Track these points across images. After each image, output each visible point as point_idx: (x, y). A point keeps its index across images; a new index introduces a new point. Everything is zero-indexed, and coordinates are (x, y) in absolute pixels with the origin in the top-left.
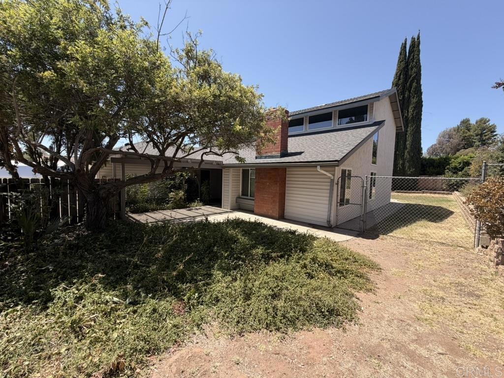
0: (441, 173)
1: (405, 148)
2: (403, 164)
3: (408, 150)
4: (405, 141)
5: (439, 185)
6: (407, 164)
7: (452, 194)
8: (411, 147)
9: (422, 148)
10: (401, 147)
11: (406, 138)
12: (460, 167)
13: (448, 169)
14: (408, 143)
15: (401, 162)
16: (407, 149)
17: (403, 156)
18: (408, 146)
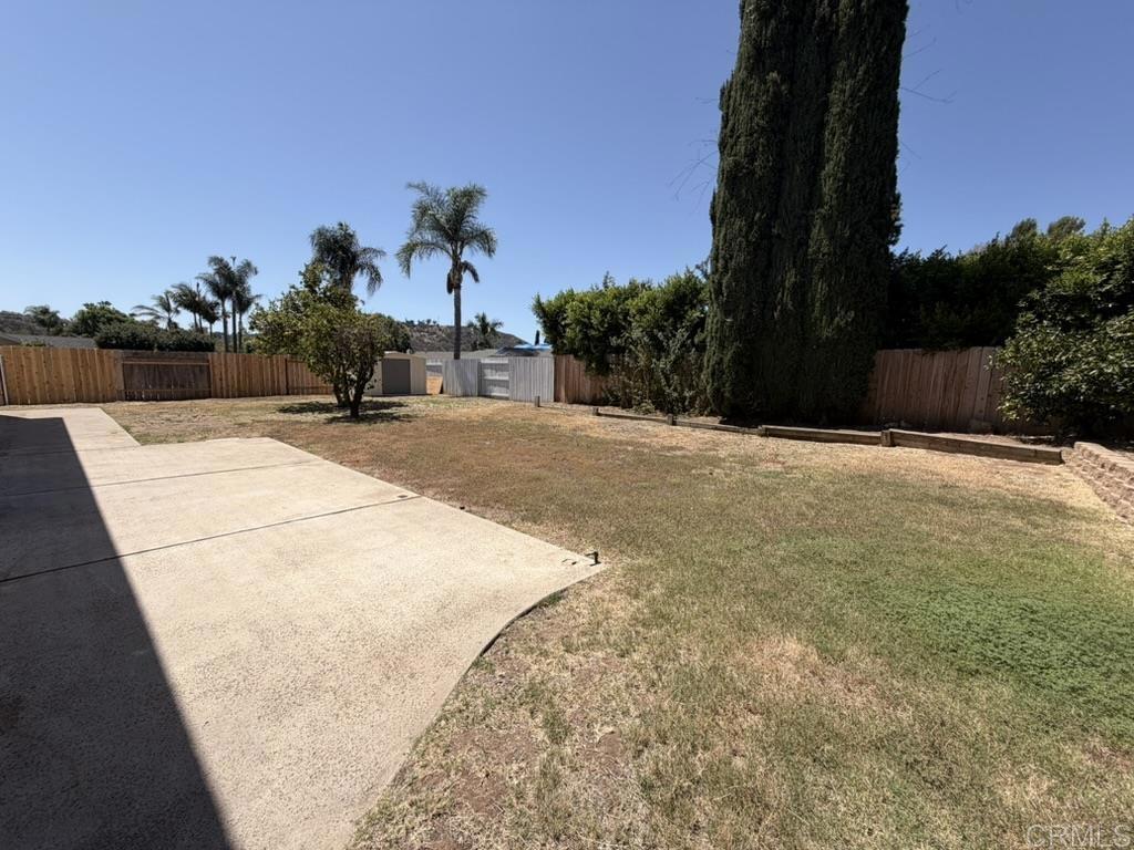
0: (993, 333)
1: (813, 198)
2: (801, 291)
3: (824, 210)
4: (817, 161)
5: (975, 401)
6: (820, 288)
8: (841, 191)
9: (896, 199)
10: (795, 195)
11: (820, 146)
12: (1107, 295)
13: (1032, 305)
14: (828, 168)
15: (791, 278)
16: (821, 205)
17: (804, 244)
18: (826, 190)
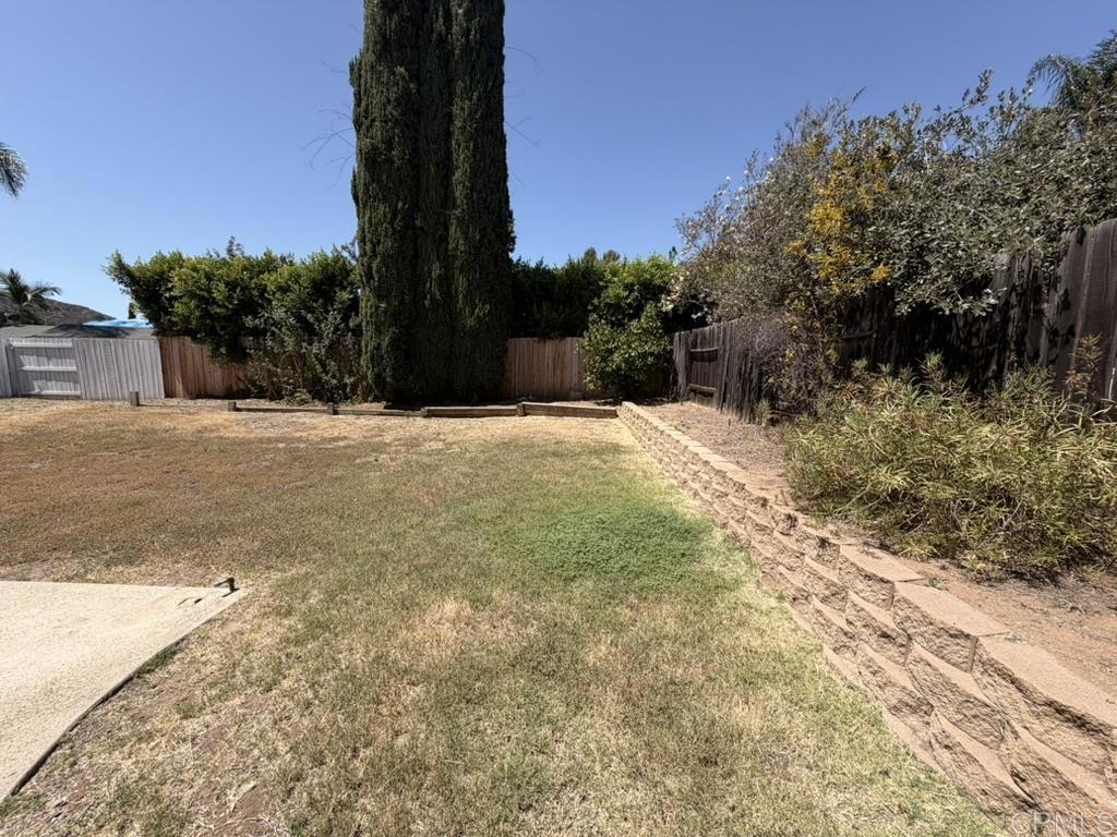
0: (575, 328)
1: (447, 200)
2: (446, 281)
3: (458, 212)
4: (447, 167)
5: (572, 377)
6: (461, 283)
7: (614, 415)
8: (469, 197)
9: (510, 214)
10: (432, 193)
11: (449, 152)
12: (629, 305)
13: (595, 309)
14: (458, 175)
15: (436, 271)
16: (455, 207)
17: (444, 239)
18: (457, 194)
